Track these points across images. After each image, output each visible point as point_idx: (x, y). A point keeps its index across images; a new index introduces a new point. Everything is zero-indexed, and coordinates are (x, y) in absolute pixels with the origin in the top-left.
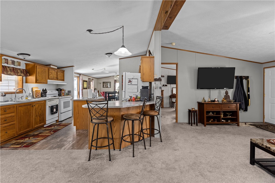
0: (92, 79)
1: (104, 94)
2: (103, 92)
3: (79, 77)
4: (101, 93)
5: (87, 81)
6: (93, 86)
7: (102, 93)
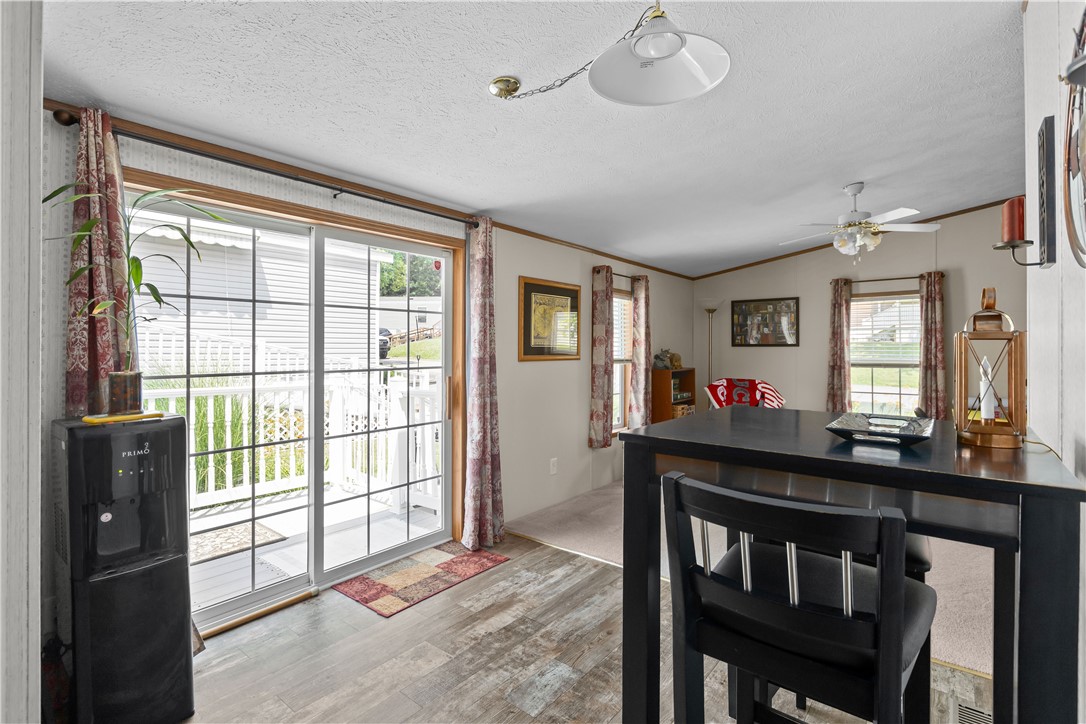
0: (635, 280)
1: (741, 396)
2: (731, 384)
3: (465, 244)
4: (713, 389)
5: (573, 294)
6: (642, 330)
7: (721, 391)
